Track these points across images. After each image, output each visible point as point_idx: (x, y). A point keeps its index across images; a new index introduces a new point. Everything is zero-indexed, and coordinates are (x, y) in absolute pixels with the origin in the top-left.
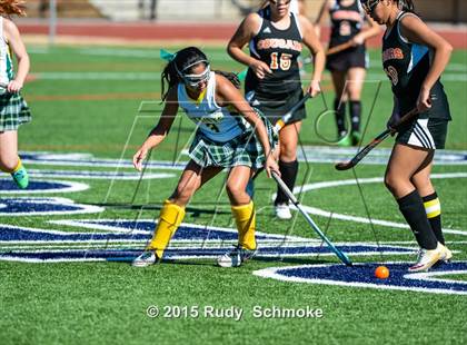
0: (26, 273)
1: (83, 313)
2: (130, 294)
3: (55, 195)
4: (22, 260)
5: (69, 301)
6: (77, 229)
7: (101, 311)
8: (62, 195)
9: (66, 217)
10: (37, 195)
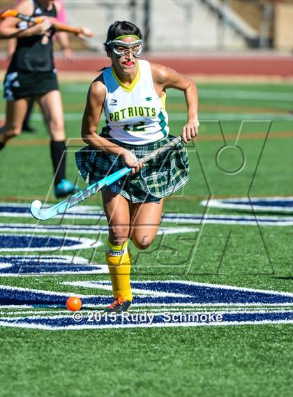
0: (47, 342)
1: (119, 387)
2: (167, 365)
3: (65, 252)
5: (101, 374)
6: (96, 291)
7: (139, 385)
8: (74, 253)
9: (81, 278)
10: (45, 253)
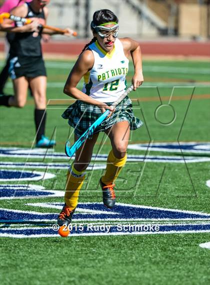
0: (15, 246)
1: (67, 279)
2: (102, 263)
4: (10, 235)
6: (51, 210)
7: (81, 277)
8: (34, 182)
9: (40, 201)
